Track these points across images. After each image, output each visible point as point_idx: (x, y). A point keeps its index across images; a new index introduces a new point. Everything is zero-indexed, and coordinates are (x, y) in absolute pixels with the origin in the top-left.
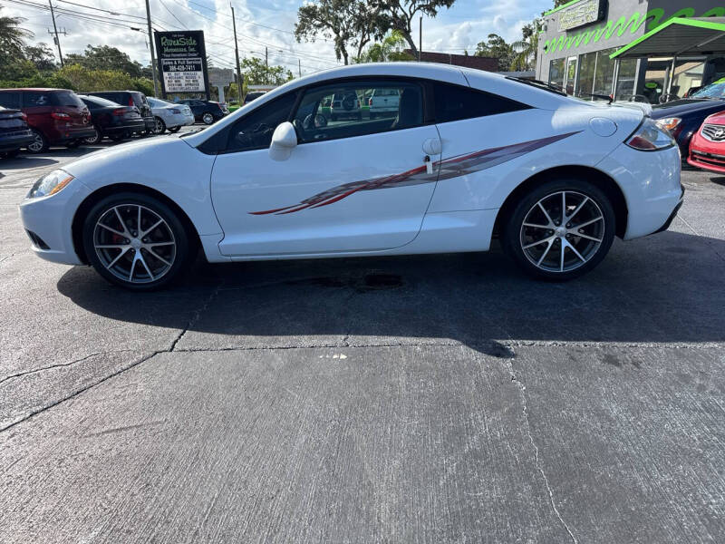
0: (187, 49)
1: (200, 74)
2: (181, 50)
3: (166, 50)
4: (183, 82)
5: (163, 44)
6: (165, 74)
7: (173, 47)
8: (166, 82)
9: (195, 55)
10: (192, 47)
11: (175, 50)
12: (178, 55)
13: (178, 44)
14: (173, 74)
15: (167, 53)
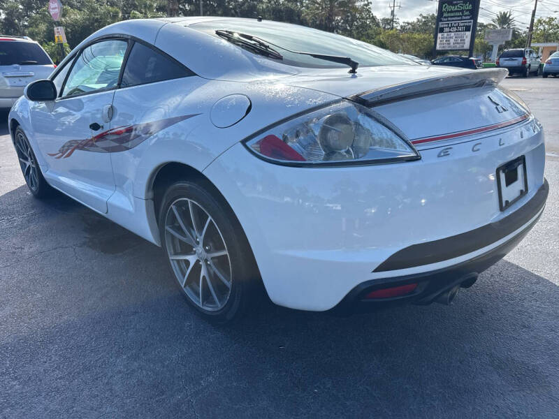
0: (463, 13)
1: (469, 34)
2: (457, 14)
3: (445, 15)
4: (452, 41)
5: (444, 9)
6: (440, 35)
7: (452, 12)
8: (438, 41)
9: (468, 17)
10: (467, 10)
11: (452, 15)
12: (454, 19)
13: (456, 9)
14: (445, 34)
15: (445, 17)
